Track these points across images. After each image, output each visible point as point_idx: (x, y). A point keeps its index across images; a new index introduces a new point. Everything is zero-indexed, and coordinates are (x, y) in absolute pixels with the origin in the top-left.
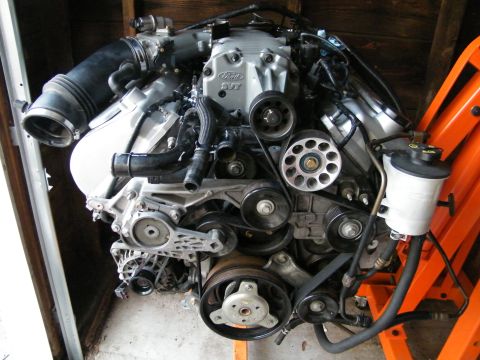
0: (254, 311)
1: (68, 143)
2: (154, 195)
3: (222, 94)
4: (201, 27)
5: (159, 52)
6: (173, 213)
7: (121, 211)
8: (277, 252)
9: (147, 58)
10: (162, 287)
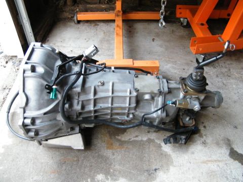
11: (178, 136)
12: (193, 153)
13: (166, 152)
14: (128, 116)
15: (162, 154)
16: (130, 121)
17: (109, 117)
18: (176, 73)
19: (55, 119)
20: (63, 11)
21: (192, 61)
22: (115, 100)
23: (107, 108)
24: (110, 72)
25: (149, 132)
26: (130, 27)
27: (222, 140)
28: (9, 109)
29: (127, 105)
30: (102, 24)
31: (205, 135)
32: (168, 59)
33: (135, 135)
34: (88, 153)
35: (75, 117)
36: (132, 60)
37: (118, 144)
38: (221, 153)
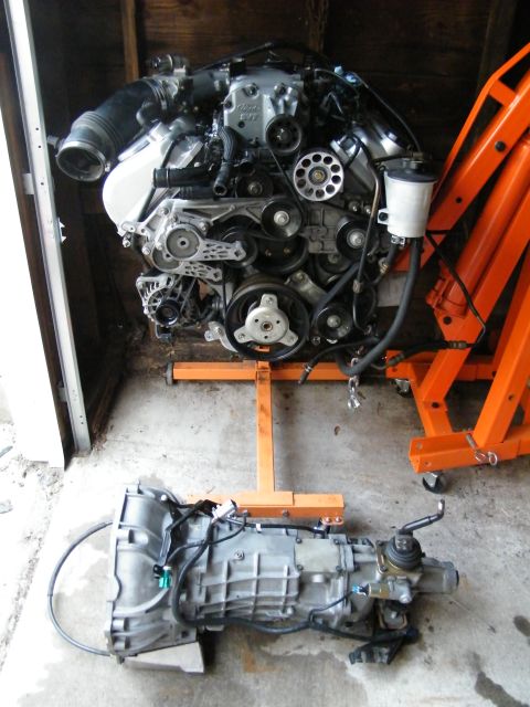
0: (276, 325)
1: (98, 177)
2: (185, 210)
3: (241, 124)
4: (217, 67)
5: (180, 90)
6: (202, 225)
7: (153, 230)
8: (295, 270)
9: (167, 98)
10: (186, 321)
11: (376, 649)
12: (406, 682)
13: (354, 679)
14: (284, 611)
15: (346, 683)
16: (287, 619)
17: (250, 612)
18: (379, 512)
19: (161, 619)
20: (140, 354)
21: (414, 483)
22: (262, 585)
23: (249, 599)
24: (252, 532)
25: (322, 639)
26: (287, 396)
27: (464, 656)
28: (52, 588)
29: (283, 593)
30: (226, 387)
31: (431, 646)
32: (364, 479)
33: (296, 645)
34: (211, 679)
35: (193, 614)
36: (291, 493)
37: (265, 662)
38: (460, 683)
